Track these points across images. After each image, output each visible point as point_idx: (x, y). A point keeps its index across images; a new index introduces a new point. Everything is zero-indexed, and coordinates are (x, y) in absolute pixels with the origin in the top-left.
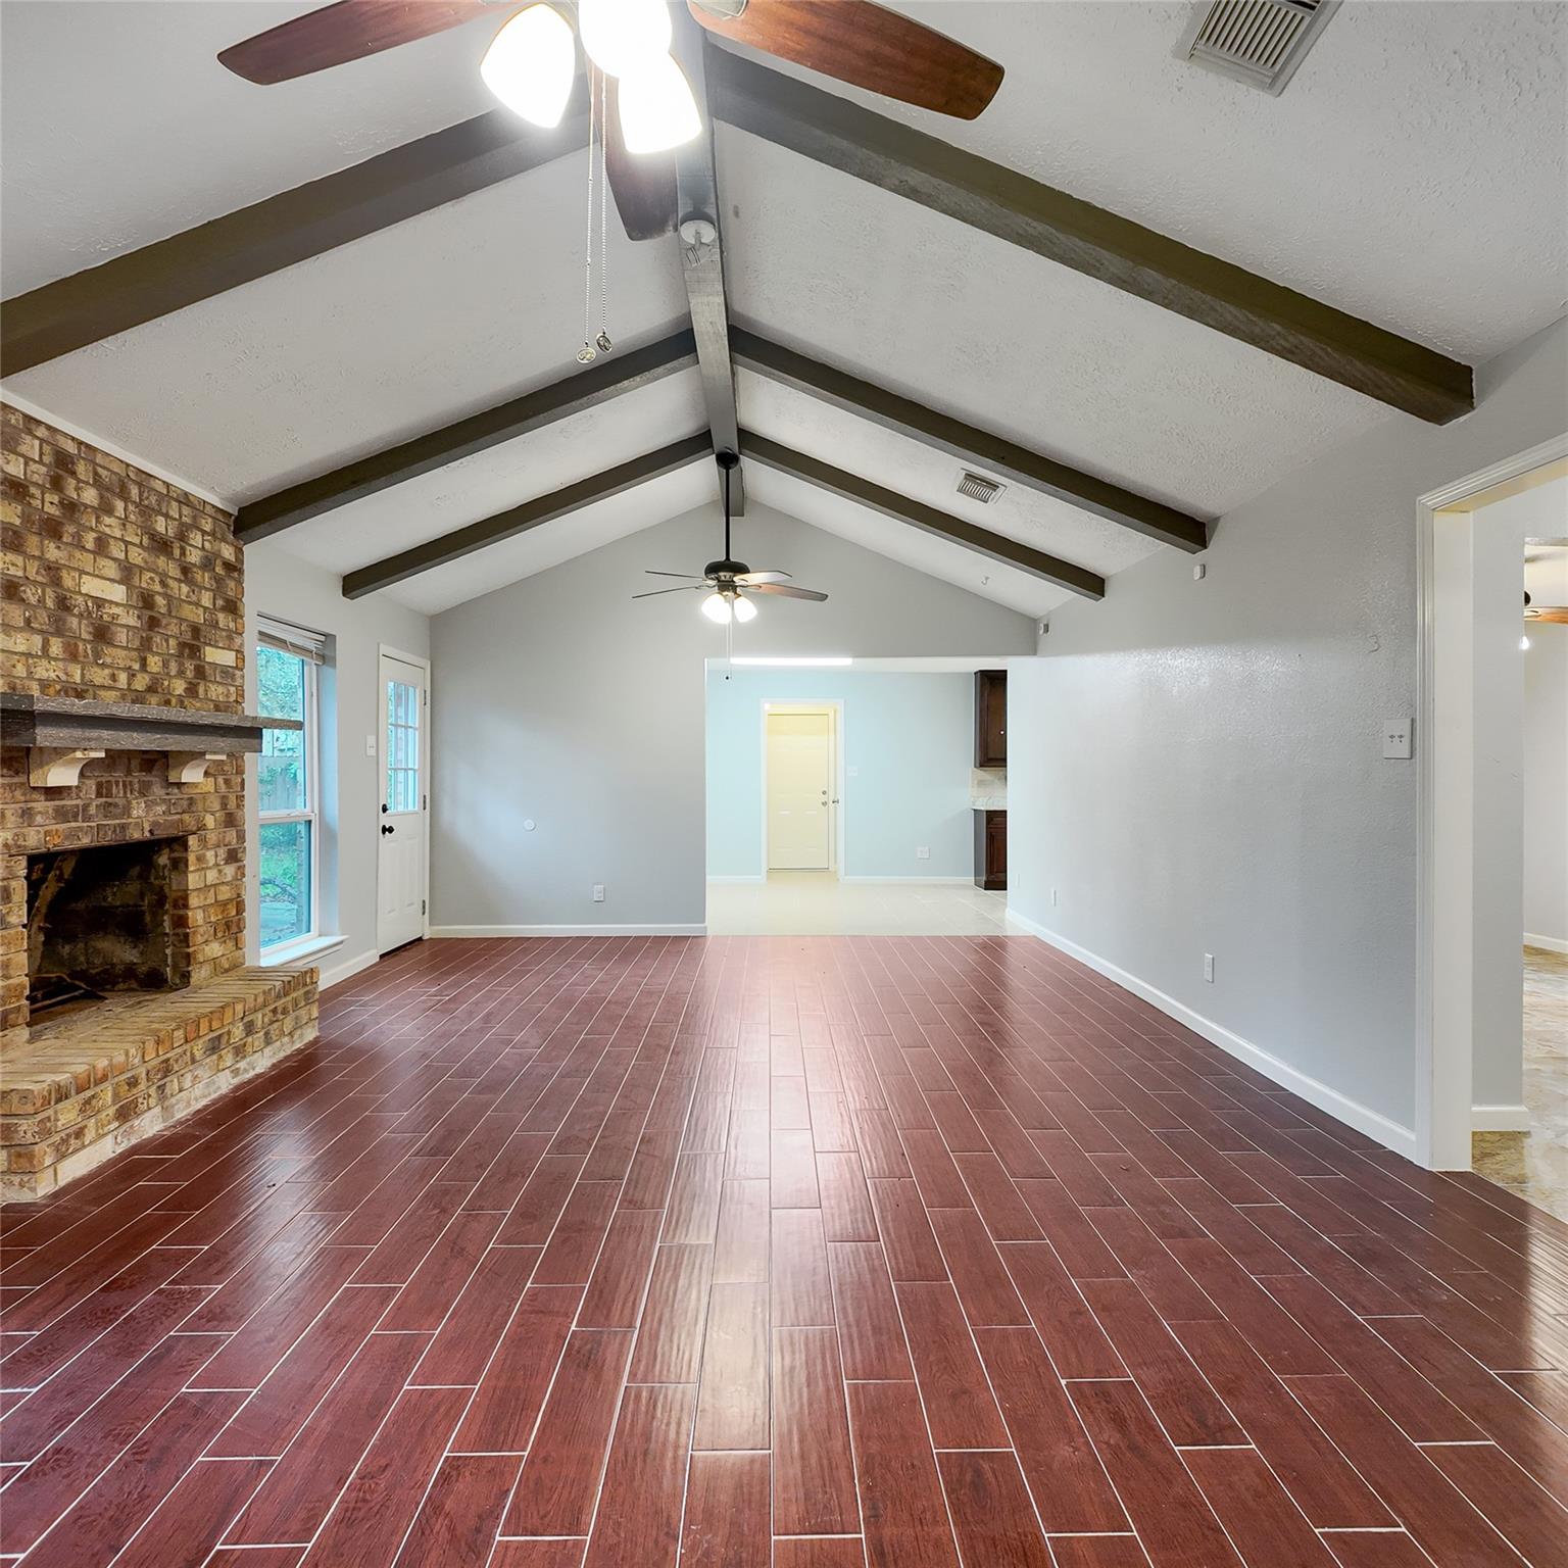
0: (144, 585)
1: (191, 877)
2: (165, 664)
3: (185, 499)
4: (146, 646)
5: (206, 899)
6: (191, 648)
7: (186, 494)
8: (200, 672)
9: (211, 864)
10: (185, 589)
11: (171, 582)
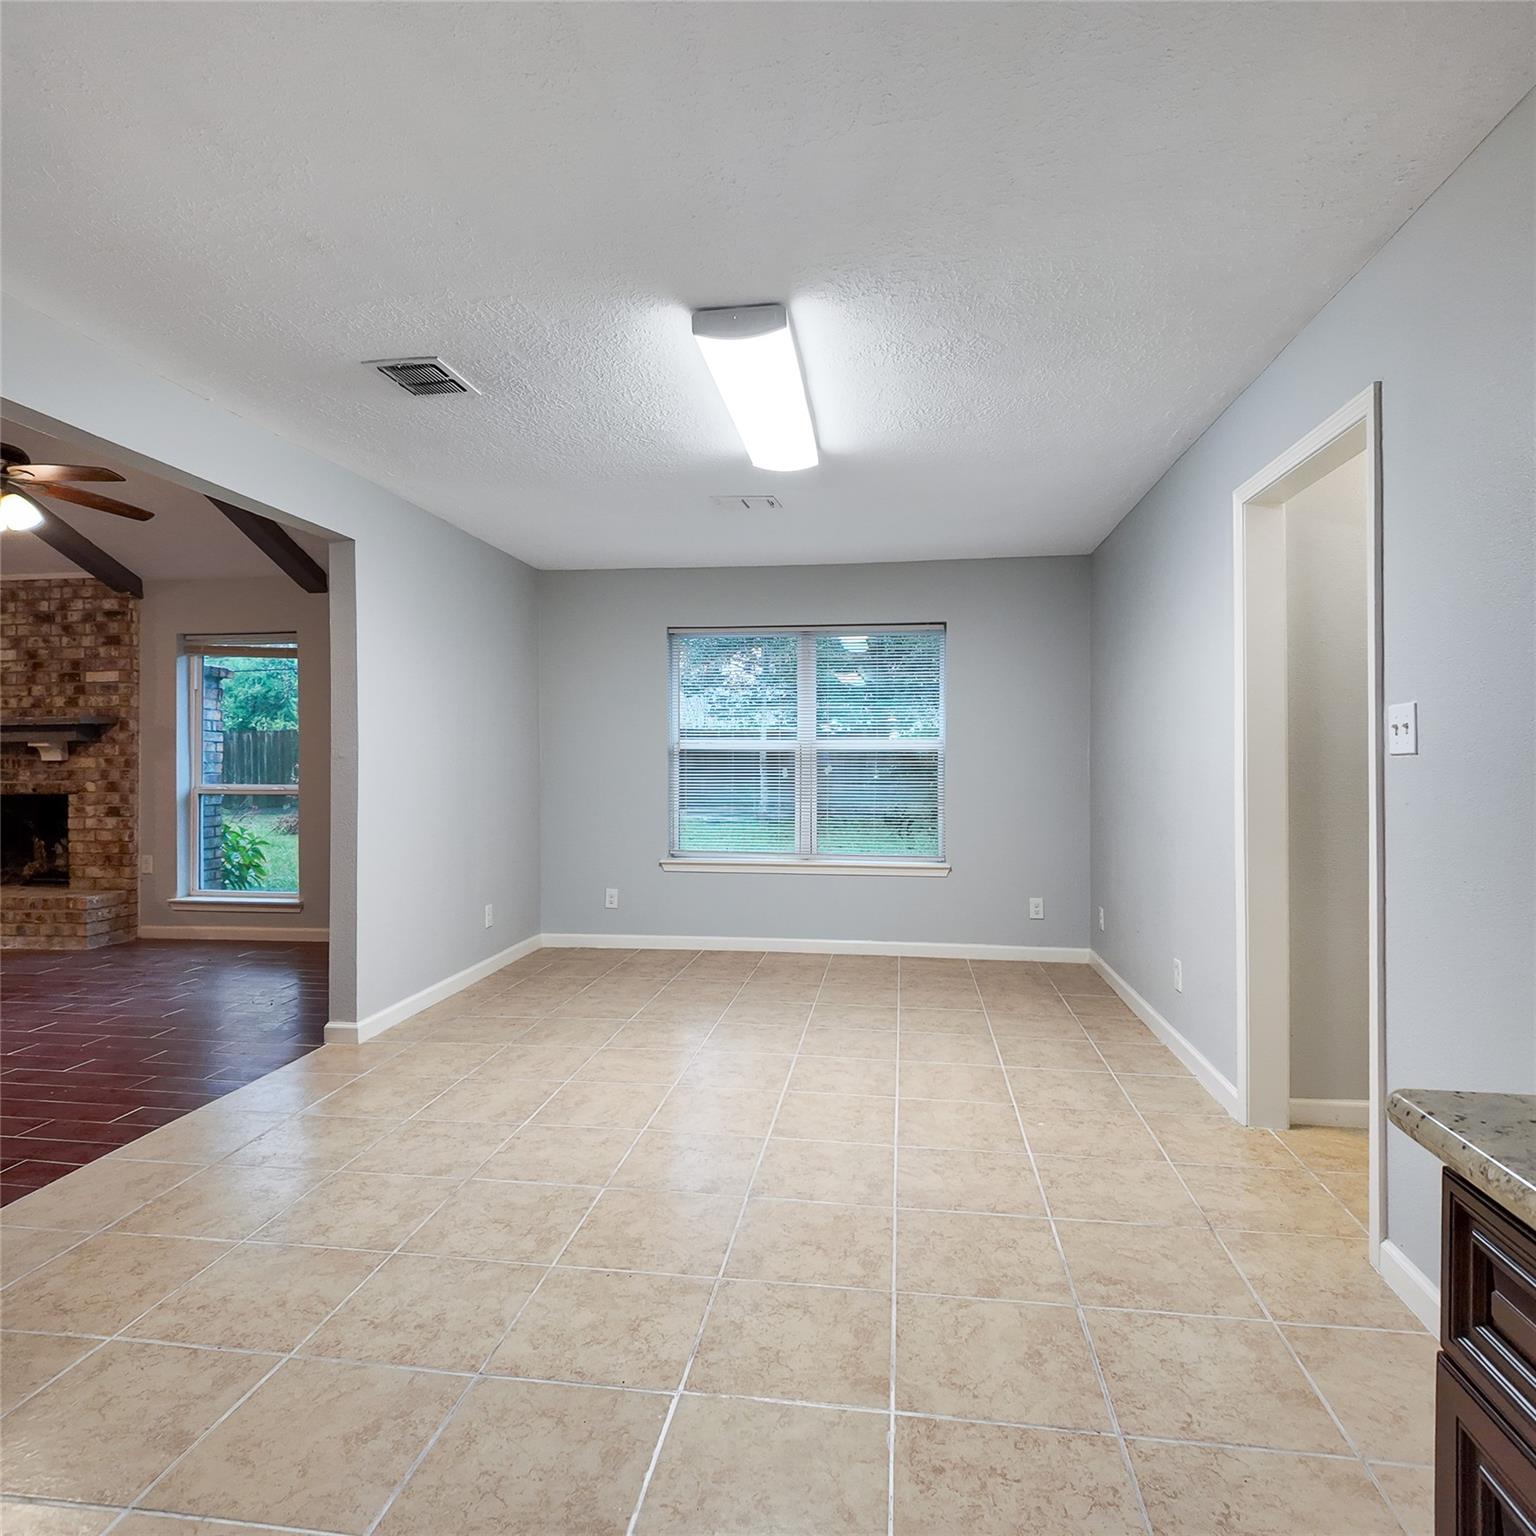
0: (30, 645)
1: (69, 821)
2: (48, 689)
3: (66, 582)
4: (31, 680)
5: (85, 837)
6: (73, 674)
7: (65, 580)
8: (81, 690)
9: (91, 814)
10: (65, 640)
11: (52, 639)
